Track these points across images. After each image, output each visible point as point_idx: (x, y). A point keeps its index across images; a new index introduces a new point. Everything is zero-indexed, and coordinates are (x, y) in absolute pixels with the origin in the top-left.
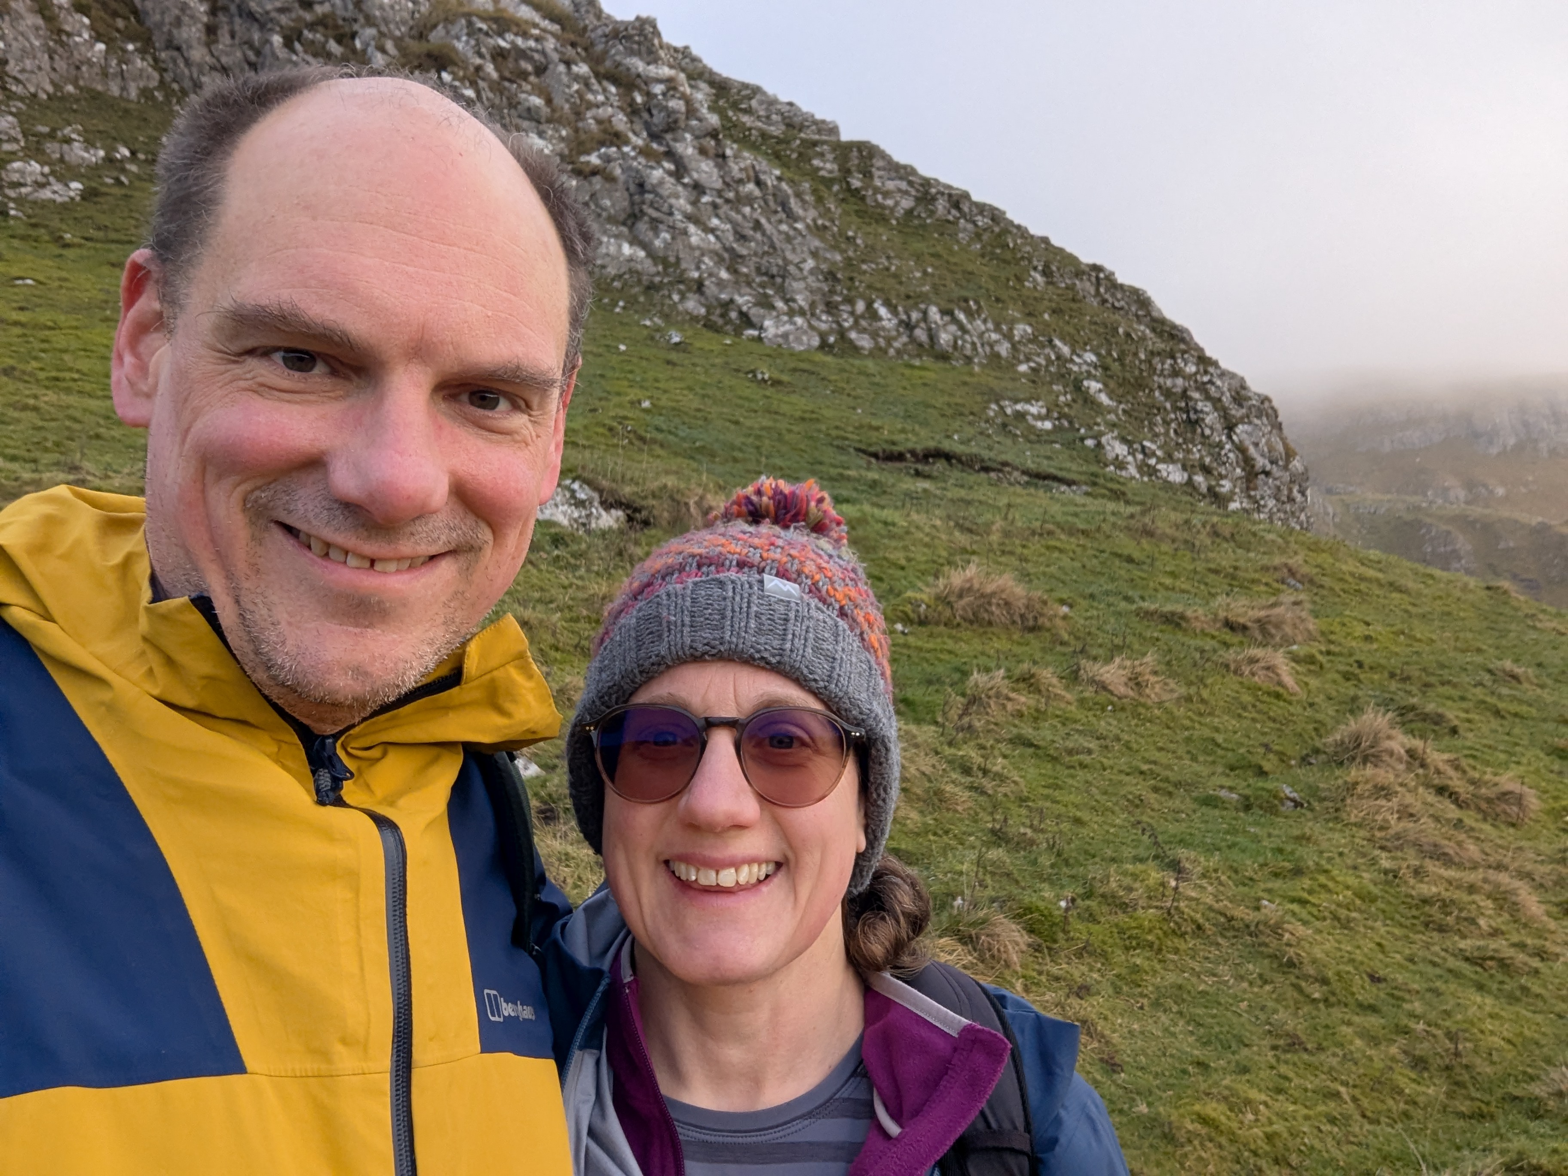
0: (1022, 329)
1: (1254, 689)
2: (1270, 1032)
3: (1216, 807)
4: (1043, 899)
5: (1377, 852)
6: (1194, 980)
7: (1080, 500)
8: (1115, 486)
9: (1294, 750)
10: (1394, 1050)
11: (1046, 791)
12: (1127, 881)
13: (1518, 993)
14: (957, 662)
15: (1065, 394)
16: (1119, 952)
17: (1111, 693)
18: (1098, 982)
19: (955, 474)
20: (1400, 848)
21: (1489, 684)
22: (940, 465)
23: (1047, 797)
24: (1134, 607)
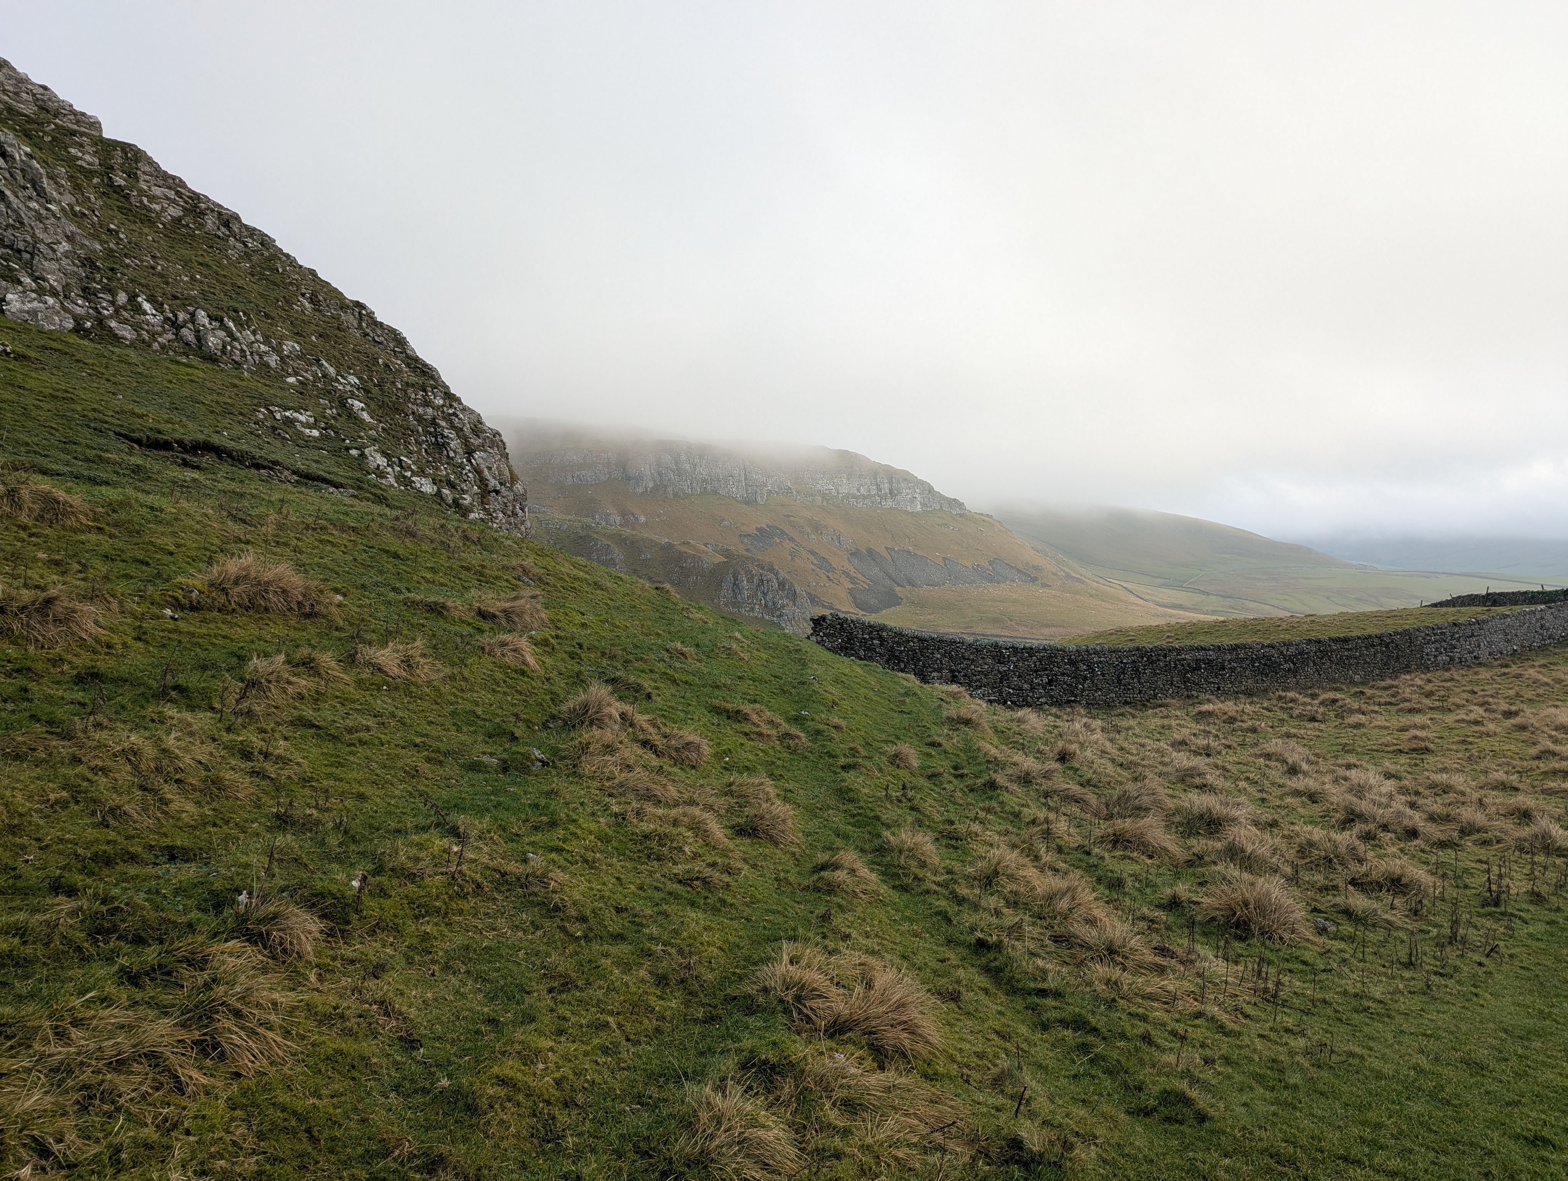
0: (290, 346)
1: (504, 667)
2: (545, 974)
3: (479, 771)
4: (336, 882)
5: (607, 800)
6: (477, 937)
7: (348, 501)
8: (379, 492)
9: (538, 718)
10: (642, 973)
11: (329, 770)
12: (414, 851)
13: (718, 905)
14: (233, 647)
15: (331, 408)
16: (410, 922)
17: (385, 673)
18: (392, 957)
19: (225, 468)
20: (622, 795)
21: (668, 660)
22: (207, 459)
23: (330, 776)
24: (402, 597)
